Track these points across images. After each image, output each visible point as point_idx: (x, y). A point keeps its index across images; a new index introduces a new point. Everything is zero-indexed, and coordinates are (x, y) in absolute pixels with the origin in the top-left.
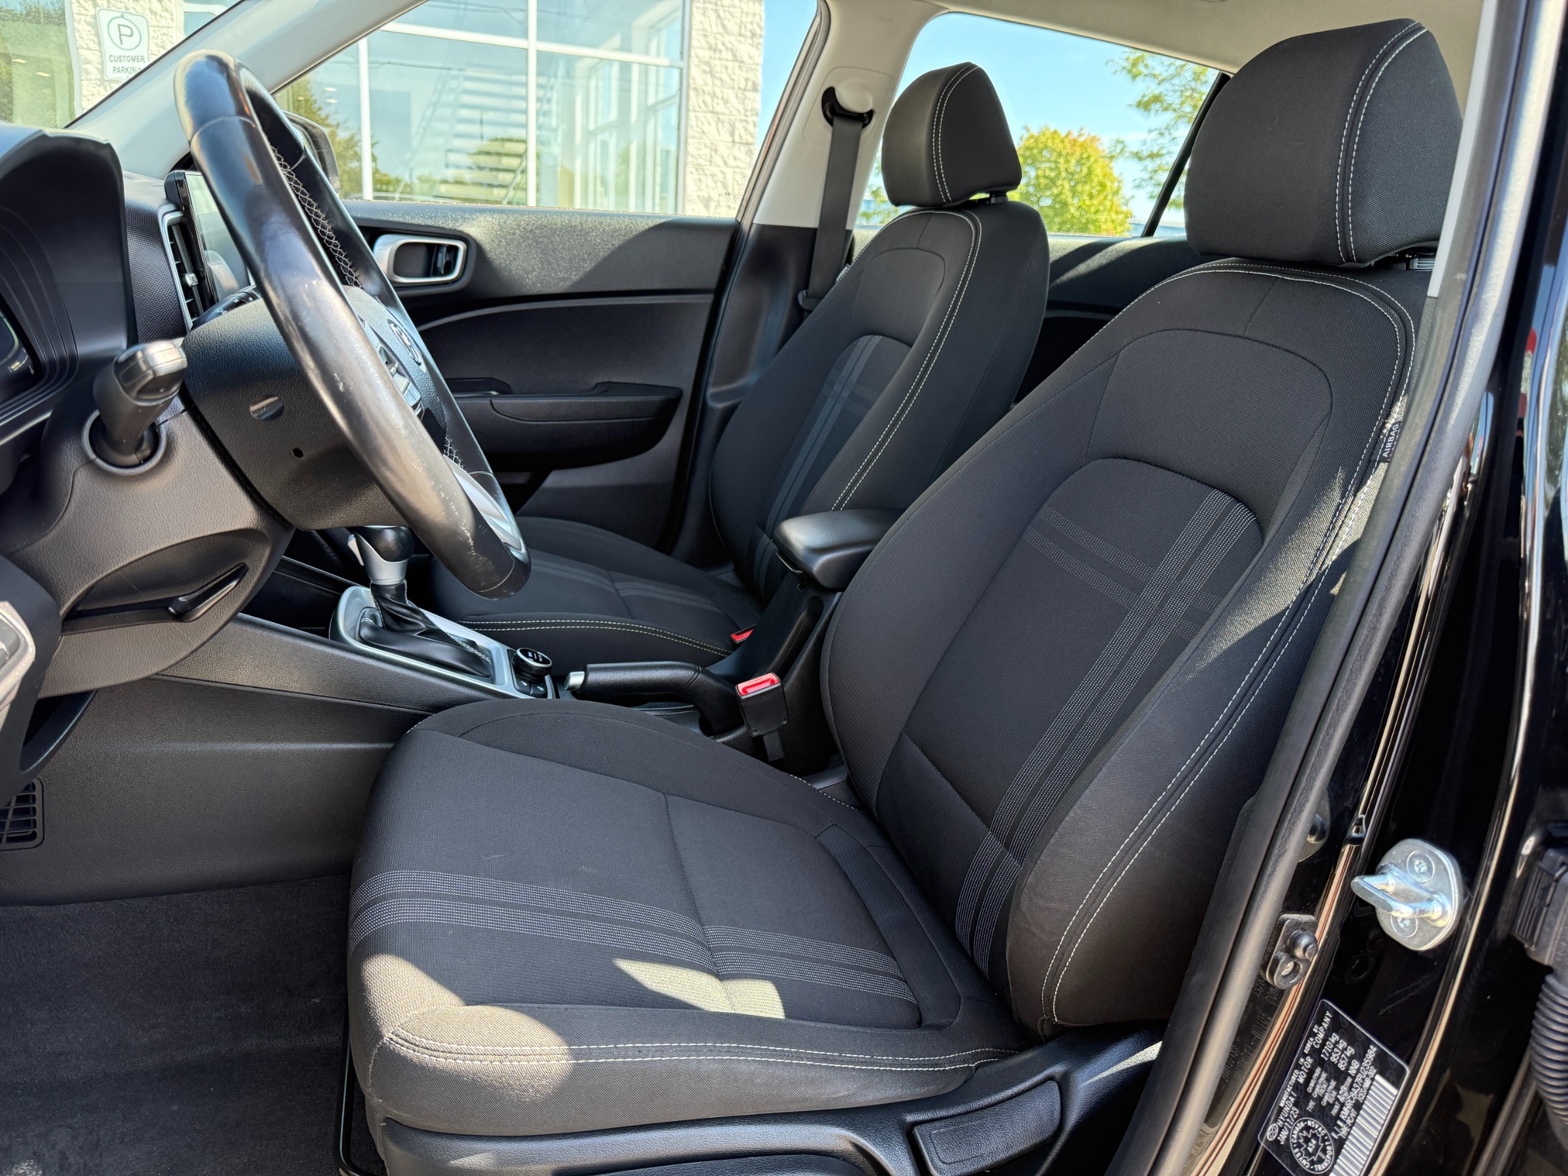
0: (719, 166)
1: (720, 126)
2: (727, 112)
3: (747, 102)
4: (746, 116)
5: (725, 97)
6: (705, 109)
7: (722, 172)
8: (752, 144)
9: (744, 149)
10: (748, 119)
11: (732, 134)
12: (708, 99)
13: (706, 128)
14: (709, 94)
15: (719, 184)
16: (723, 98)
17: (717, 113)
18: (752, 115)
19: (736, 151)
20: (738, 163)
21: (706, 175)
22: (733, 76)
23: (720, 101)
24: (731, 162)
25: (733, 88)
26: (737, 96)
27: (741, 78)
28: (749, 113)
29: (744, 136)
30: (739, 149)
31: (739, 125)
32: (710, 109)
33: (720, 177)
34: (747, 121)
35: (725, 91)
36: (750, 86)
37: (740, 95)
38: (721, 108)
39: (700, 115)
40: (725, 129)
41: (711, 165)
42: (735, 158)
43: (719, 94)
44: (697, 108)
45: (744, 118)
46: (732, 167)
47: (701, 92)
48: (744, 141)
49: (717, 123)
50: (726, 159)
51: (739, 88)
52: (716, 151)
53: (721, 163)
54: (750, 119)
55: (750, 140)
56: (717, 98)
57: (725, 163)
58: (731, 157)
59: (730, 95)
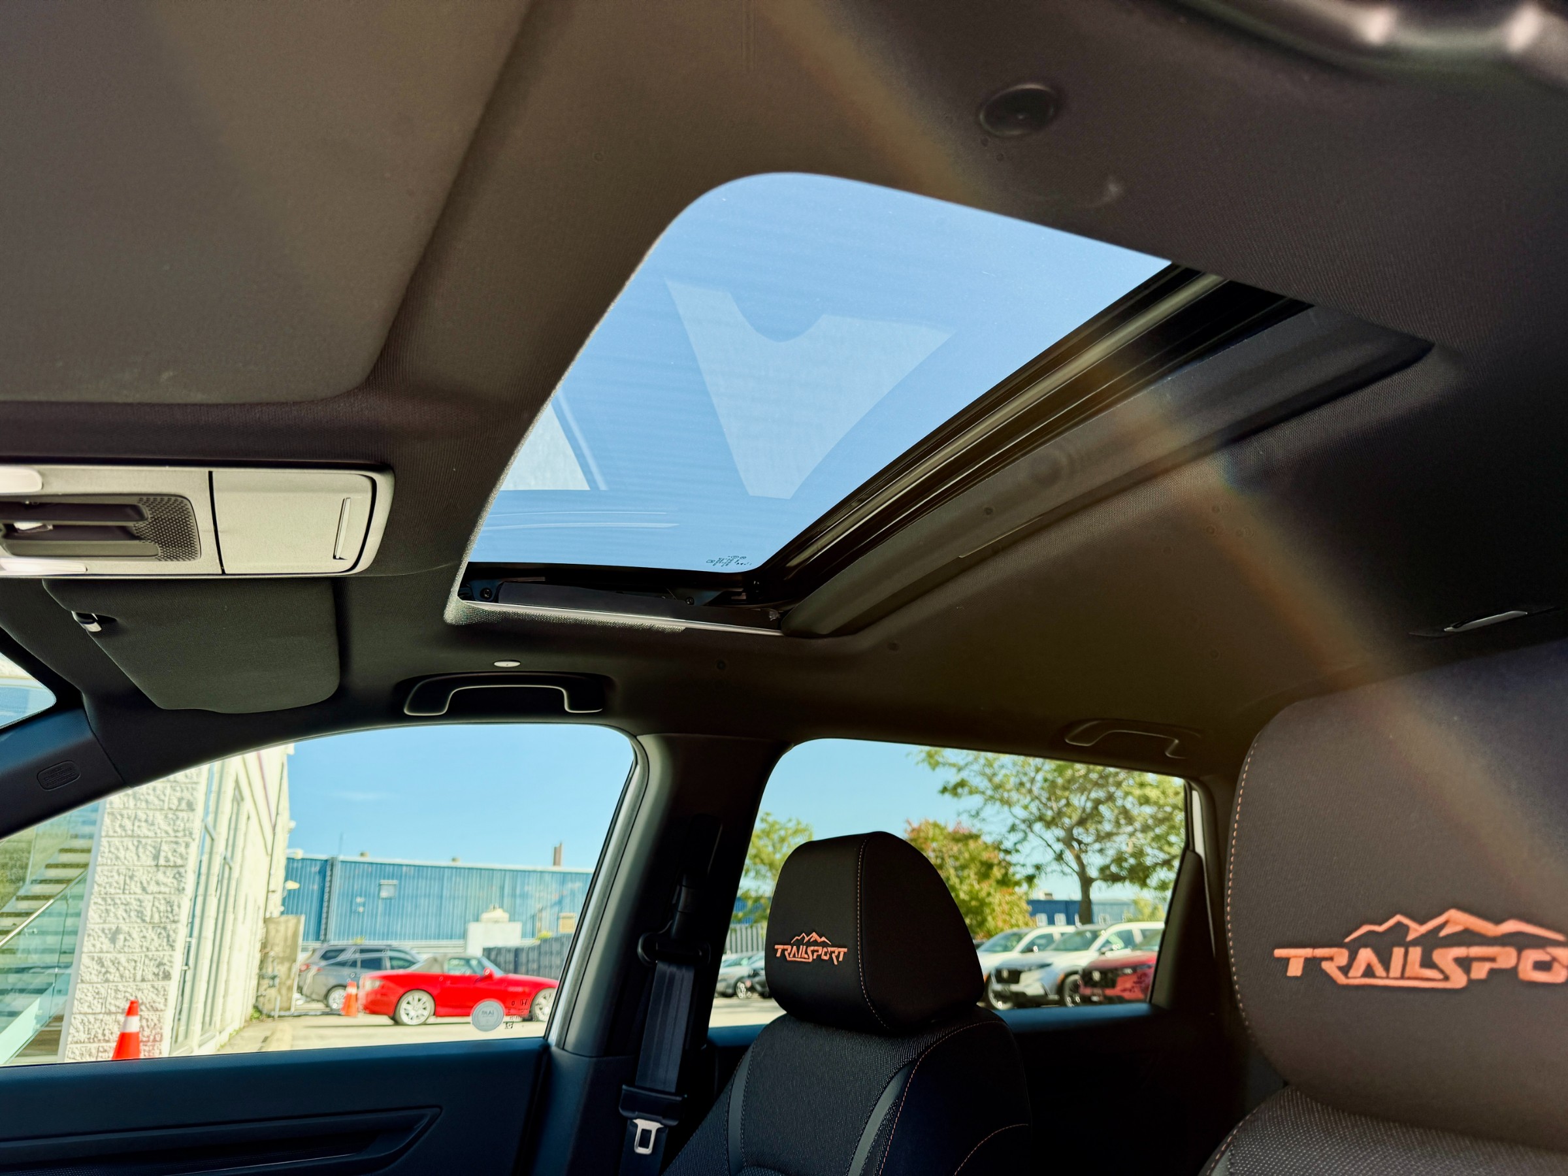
0: (135, 893)
1: (141, 850)
2: (151, 834)
3: (178, 822)
4: (176, 837)
5: (150, 819)
6: (123, 834)
7: (139, 900)
8: (182, 866)
9: (170, 872)
10: (178, 840)
11: (156, 857)
12: (128, 824)
13: (122, 854)
14: (129, 818)
15: (133, 914)
16: (146, 821)
17: (139, 836)
18: (185, 835)
19: (160, 876)
20: (163, 889)
21: (115, 904)
22: (162, 797)
23: (143, 824)
24: (153, 888)
25: (162, 809)
26: (166, 817)
27: (172, 797)
28: (180, 834)
29: (172, 858)
30: (165, 873)
31: (165, 847)
32: (130, 833)
33: (135, 905)
34: (177, 843)
35: (151, 813)
36: (184, 805)
37: (170, 816)
38: (145, 830)
39: (116, 841)
40: (148, 853)
41: (124, 893)
42: (158, 883)
43: (143, 817)
44: (111, 833)
45: (174, 839)
46: (152, 893)
47: (119, 817)
48: (172, 864)
49: (137, 847)
50: (145, 885)
51: (170, 809)
52: (131, 878)
53: (139, 891)
54: (180, 840)
55: (179, 862)
56: (140, 821)
57: (144, 889)
58: (153, 883)
59: (159, 818)
